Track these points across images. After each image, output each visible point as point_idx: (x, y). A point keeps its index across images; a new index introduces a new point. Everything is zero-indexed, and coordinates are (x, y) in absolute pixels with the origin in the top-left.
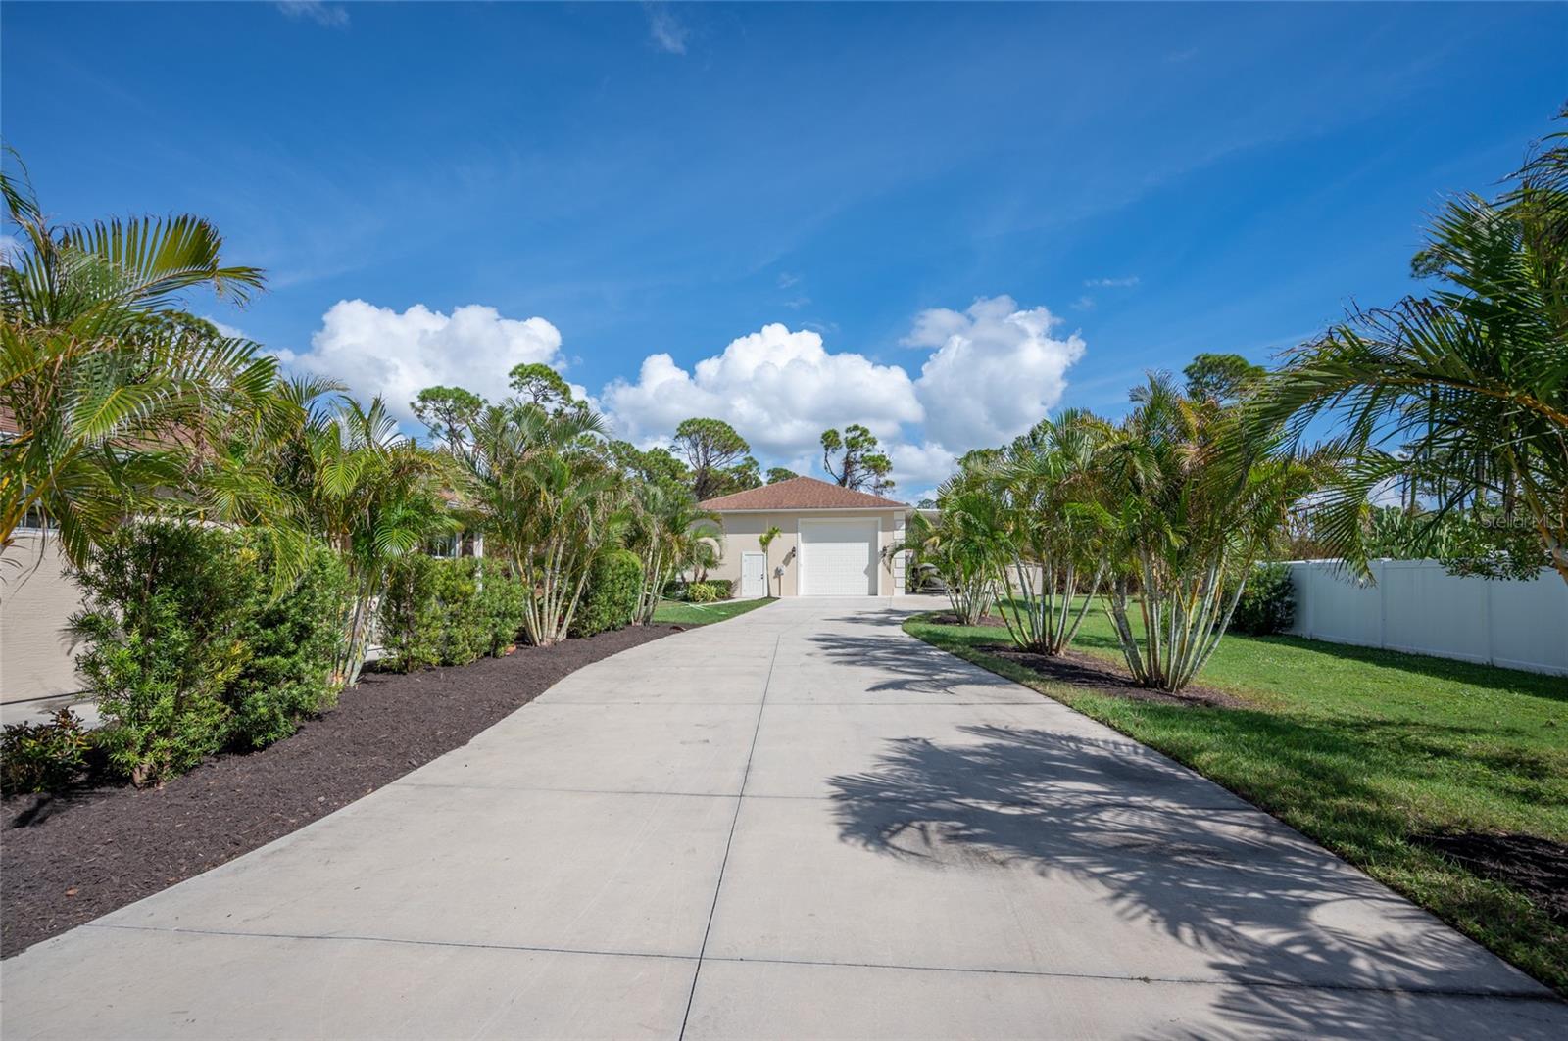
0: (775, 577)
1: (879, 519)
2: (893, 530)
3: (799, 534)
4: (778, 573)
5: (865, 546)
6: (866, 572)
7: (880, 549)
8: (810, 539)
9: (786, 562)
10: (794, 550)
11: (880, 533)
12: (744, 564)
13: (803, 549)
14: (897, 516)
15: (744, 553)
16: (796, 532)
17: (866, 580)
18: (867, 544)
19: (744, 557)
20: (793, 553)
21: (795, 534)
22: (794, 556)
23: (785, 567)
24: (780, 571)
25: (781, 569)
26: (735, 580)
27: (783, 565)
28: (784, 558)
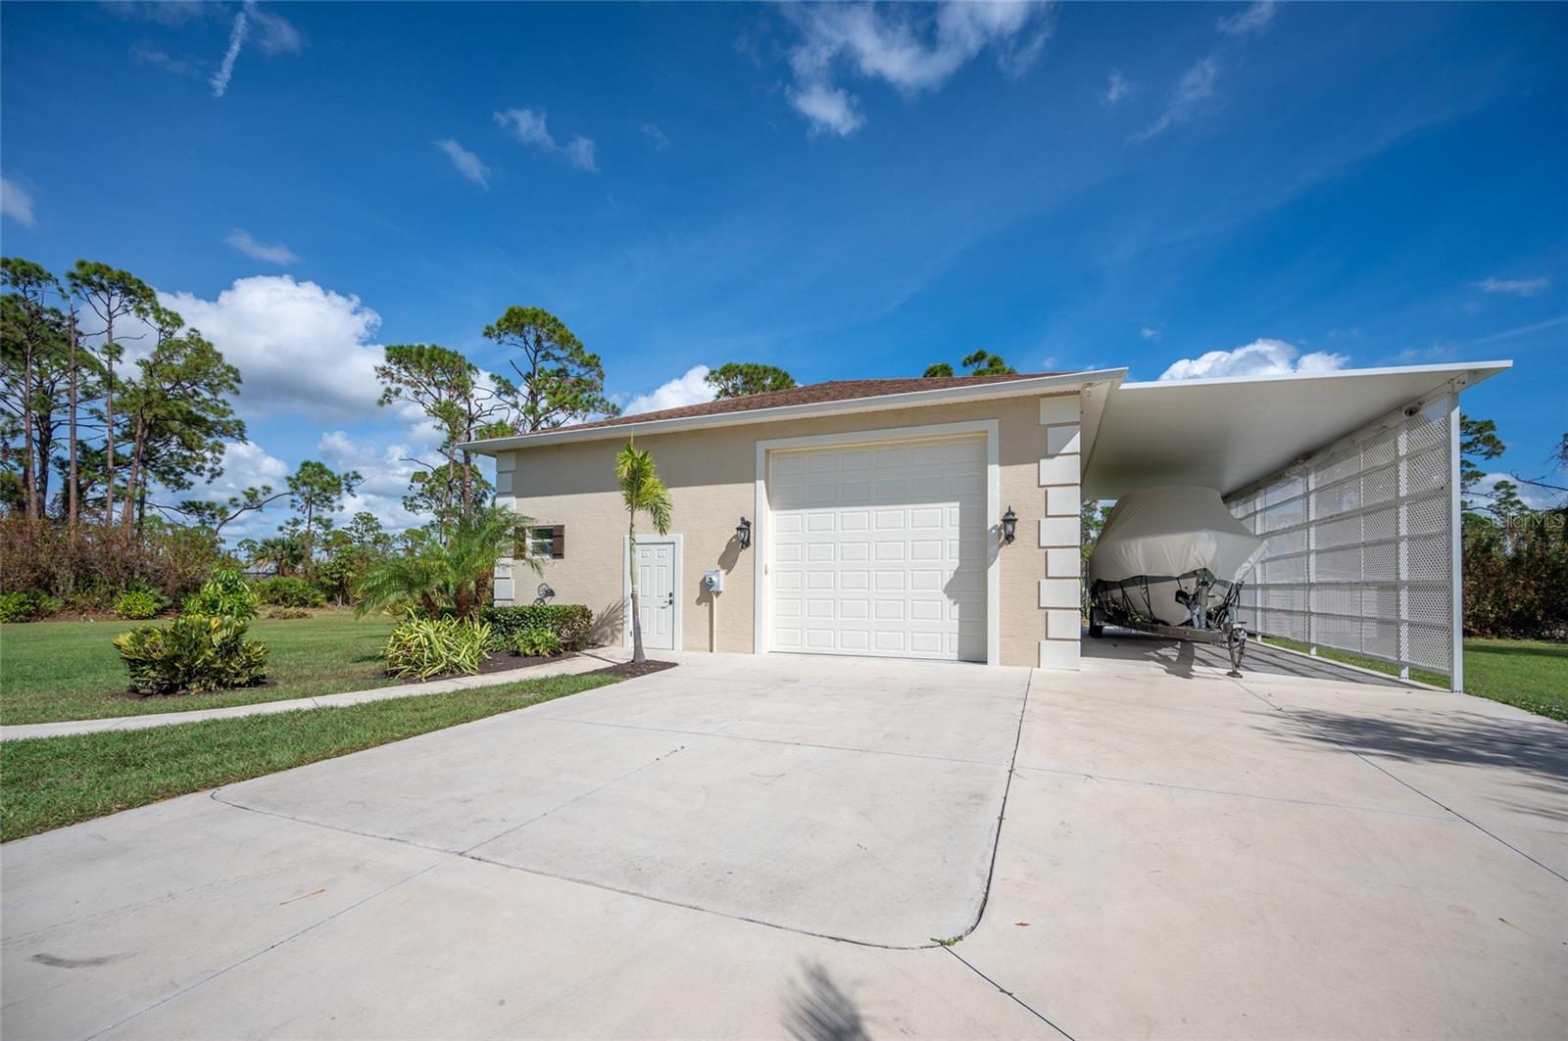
0: (698, 602)
1: (992, 426)
2: (1036, 459)
3: (761, 484)
4: (707, 591)
5: (943, 519)
6: (950, 590)
7: (994, 519)
8: (790, 498)
9: (727, 561)
10: (745, 526)
11: (994, 472)
13: (772, 525)
14: (1048, 413)
16: (752, 479)
17: (948, 616)
18: (958, 504)
20: (744, 536)
21: (747, 487)
22: (746, 544)
23: (727, 573)
24: (711, 586)
25: (714, 579)
26: (612, 606)
27: (723, 568)
28: (724, 549)
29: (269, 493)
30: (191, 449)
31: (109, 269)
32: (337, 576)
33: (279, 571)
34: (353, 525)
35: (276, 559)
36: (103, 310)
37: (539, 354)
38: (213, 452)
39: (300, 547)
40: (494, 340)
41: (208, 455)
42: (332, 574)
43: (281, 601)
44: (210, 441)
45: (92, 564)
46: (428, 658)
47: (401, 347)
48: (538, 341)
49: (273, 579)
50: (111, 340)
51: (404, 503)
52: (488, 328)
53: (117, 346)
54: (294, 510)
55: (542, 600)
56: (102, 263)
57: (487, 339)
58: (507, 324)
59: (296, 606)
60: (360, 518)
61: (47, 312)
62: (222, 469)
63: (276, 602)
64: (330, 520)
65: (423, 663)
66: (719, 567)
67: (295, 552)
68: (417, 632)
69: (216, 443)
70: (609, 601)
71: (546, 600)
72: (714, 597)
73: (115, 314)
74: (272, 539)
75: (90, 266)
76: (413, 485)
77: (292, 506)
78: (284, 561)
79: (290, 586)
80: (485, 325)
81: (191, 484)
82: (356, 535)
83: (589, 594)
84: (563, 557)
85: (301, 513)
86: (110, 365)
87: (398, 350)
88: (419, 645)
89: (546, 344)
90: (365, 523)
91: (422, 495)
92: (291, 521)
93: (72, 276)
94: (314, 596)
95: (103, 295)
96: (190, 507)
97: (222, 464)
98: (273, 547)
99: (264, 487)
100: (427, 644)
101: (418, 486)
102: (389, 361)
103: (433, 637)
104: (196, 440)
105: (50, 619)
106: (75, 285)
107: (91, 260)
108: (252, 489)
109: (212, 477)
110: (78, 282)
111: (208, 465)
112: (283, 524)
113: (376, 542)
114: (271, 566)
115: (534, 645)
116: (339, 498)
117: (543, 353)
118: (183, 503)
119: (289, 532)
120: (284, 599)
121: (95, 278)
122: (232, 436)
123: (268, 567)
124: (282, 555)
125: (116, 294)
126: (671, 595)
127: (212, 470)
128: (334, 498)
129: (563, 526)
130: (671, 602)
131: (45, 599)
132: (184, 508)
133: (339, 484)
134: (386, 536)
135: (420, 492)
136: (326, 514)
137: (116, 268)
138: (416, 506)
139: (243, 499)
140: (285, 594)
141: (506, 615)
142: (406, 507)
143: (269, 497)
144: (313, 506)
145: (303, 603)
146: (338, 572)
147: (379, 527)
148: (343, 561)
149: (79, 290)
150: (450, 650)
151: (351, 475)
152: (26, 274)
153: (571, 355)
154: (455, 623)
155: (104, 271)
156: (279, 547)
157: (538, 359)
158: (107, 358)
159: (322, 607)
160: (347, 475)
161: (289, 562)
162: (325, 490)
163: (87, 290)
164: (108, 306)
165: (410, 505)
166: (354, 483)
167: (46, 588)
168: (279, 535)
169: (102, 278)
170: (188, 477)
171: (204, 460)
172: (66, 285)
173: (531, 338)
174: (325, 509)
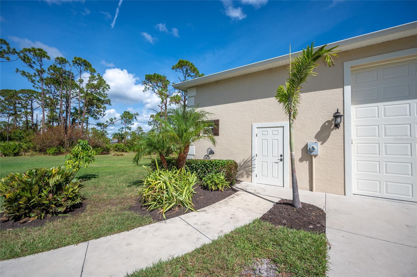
0: (301, 160)
3: (348, 89)
4: (308, 155)
9: (322, 136)
10: (340, 114)
12: (255, 140)
13: (357, 114)
15: (255, 125)
16: (342, 86)
19: (256, 131)
20: (339, 120)
21: (339, 91)
22: (337, 126)
23: (322, 144)
24: (312, 152)
25: (315, 147)
26: (245, 160)
27: (319, 141)
28: (320, 129)
29: (116, 119)
30: (98, 109)
31: (81, 59)
32: (131, 143)
33: (118, 142)
34: (137, 130)
35: (118, 138)
36: (79, 70)
37: (187, 75)
38: (103, 109)
39: (123, 135)
40: (175, 70)
41: (102, 110)
42: (130, 142)
43: (118, 150)
44: (103, 106)
45: (73, 139)
46: (166, 198)
47: (149, 75)
48: (187, 70)
49: (116, 144)
50: (80, 78)
51: (149, 123)
52: (173, 66)
53: (82, 80)
54: (122, 125)
55: (208, 156)
56: (80, 57)
57: (173, 70)
58: (178, 65)
59: (121, 152)
60: (138, 128)
61: (67, 72)
62: (105, 114)
63: (117, 151)
64: (130, 128)
65: (163, 201)
66: (316, 140)
67: (122, 137)
68: (160, 180)
69: (104, 106)
70: (243, 158)
71: (210, 156)
72: (313, 158)
73: (82, 71)
74: (117, 133)
75: (77, 58)
76: (151, 118)
77: (122, 124)
78: (119, 139)
79: (120, 146)
80: (172, 66)
81: (99, 118)
82: (137, 132)
83: (232, 153)
84: (219, 135)
85: (124, 125)
86: (80, 85)
87: (149, 76)
88: (161, 188)
89: (189, 71)
90: (139, 129)
91: (153, 121)
92: (121, 128)
93: (73, 61)
94: (126, 149)
95: (80, 66)
96: (99, 125)
97: (105, 112)
98: (117, 135)
99: (115, 118)
100: (165, 188)
101: (152, 119)
102: (146, 79)
103: (168, 183)
104: (100, 106)
105: (63, 154)
106: (74, 64)
107: (77, 57)
108: (112, 118)
109: (103, 116)
110: (74, 63)
111: (102, 113)
112: (119, 129)
113: (142, 134)
114: (117, 140)
115: (216, 184)
116: (133, 121)
117: (188, 74)
118: (97, 123)
119: (121, 131)
120: (119, 150)
121: (78, 62)
122: (108, 104)
123: (116, 141)
124: (119, 137)
125: (82, 66)
126: (281, 156)
127: (103, 114)
128: (132, 121)
129: (219, 120)
130: (281, 160)
131: (62, 149)
132: (97, 125)
133: (133, 117)
134: (144, 133)
135: (152, 120)
136: (130, 126)
137: (83, 59)
138: (151, 124)
139: (109, 121)
140: (119, 148)
141: (197, 164)
142: (149, 125)
143: (116, 120)
144: (127, 124)
145: (123, 151)
146: (132, 142)
147: (143, 130)
148: (133, 139)
149: (74, 65)
150: (177, 190)
151: (136, 114)
152: (62, 61)
153: (196, 74)
154: (178, 172)
155: (80, 59)
156: (119, 135)
157: (186, 76)
158: (79, 83)
159: (128, 152)
160: (135, 114)
161: (121, 139)
162: (129, 118)
163: (76, 65)
164: (80, 69)
165: (150, 124)
166: (136, 116)
167: (62, 146)
168: (119, 132)
169: (79, 61)
170: (98, 116)
171: (101, 111)
172: (72, 63)
173: (185, 69)
174: (129, 124)
